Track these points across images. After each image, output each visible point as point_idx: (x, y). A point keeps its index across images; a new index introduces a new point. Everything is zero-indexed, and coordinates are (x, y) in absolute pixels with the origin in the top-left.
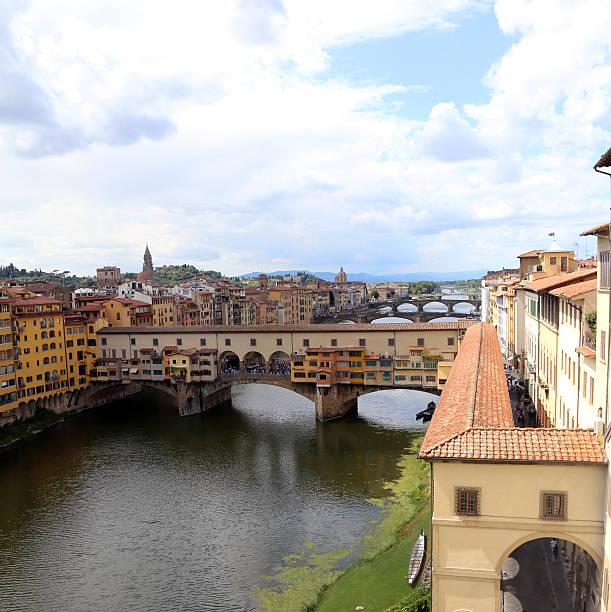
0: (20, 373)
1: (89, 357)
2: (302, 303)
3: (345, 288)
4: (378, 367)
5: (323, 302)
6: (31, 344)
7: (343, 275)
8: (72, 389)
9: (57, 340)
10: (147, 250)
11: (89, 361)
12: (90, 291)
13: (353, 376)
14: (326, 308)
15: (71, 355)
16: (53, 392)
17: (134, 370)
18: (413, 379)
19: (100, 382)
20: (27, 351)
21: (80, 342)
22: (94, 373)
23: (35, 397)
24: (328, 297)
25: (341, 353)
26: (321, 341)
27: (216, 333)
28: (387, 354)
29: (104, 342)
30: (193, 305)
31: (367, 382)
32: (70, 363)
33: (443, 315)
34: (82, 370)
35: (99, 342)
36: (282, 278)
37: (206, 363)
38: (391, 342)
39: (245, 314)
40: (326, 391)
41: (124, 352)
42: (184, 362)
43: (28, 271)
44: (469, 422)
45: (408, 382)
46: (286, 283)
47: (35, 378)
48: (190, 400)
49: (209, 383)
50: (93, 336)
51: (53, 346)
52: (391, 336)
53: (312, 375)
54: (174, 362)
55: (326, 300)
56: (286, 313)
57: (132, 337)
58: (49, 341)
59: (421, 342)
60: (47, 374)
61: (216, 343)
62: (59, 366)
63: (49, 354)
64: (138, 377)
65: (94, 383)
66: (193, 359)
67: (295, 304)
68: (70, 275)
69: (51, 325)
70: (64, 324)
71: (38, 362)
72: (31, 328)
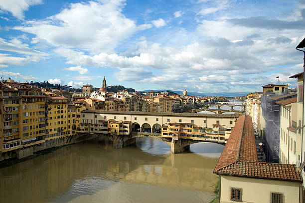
0: (47, 127)
1: (77, 122)
2: (168, 103)
4: (199, 132)
5: (177, 104)
6: (53, 115)
7: (186, 92)
8: (69, 135)
9: (64, 114)
10: (105, 79)
11: (77, 124)
13: (188, 135)
15: (69, 121)
16: (60, 136)
19: (81, 133)
20: (51, 118)
21: (74, 116)
22: (78, 129)
23: (53, 138)
24: (179, 101)
25: (184, 125)
26: (175, 120)
27: (131, 114)
28: (203, 127)
29: (84, 116)
30: (122, 103)
31: (194, 138)
32: (69, 124)
33: (228, 111)
34: (74, 127)
35: (81, 116)
36: (160, 92)
37: (126, 127)
38: (205, 122)
39: (144, 107)
40: (176, 142)
41: (92, 121)
42: (117, 126)
44: (237, 158)
46: (162, 95)
47: (53, 130)
49: (126, 135)
50: (79, 113)
51: (62, 117)
52: (205, 119)
53: (170, 134)
54: (113, 126)
56: (161, 108)
57: (96, 114)
58: (60, 114)
59: (218, 122)
60: (59, 128)
61: (131, 119)
62: (64, 125)
63: (60, 120)
64: (96, 132)
65: (78, 133)
66: (121, 125)
67: (165, 104)
68: (72, 87)
69: (62, 108)
70: (67, 108)
71: (55, 123)
72: (53, 109)
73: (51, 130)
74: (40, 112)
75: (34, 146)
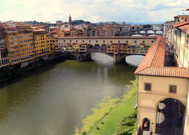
0: (35, 49)
2: (112, 30)
3: (125, 26)
4: (131, 49)
5: (118, 30)
6: (38, 41)
7: (124, 23)
8: (49, 54)
9: (45, 40)
10: (70, 16)
11: (53, 46)
12: (54, 27)
13: (124, 51)
14: (119, 32)
15: (48, 44)
16: (44, 54)
17: (65, 49)
18: (141, 52)
19: (56, 52)
20: (37, 44)
21: (51, 41)
22: (54, 49)
23: (39, 56)
24: (120, 29)
25: (121, 44)
26: (115, 41)
27: (87, 39)
28: (134, 45)
29: (57, 41)
30: (81, 31)
31: (128, 53)
32: (48, 47)
33: (152, 34)
34: (51, 48)
35: (56, 41)
36: (107, 23)
37: (84, 47)
38: (135, 42)
39: (96, 34)
40: (116, 55)
41: (62, 44)
43: (39, 22)
44: (150, 64)
45: (140, 53)
46: (108, 25)
47: (39, 51)
48: (80, 57)
49: (84, 52)
50: (54, 40)
51: (44, 42)
52: (135, 40)
53: (112, 51)
54: (75, 47)
55: (119, 30)
56: (107, 33)
57: (64, 40)
58: (43, 41)
59: (144, 42)
60: (42, 49)
61: (87, 42)
62: (45, 47)
63: (43, 44)
64: (65, 51)
65: (54, 52)
66: (80, 46)
67: (110, 31)
68: (50, 23)
69: (43, 37)
70: (47, 36)
71: (40, 46)
72: (38, 37)
74: (30, 40)
75: (29, 61)
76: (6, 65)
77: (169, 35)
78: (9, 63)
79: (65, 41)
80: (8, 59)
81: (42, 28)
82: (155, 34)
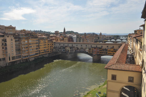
0: (39, 49)
1: (52, 47)
3: (101, 36)
4: (105, 51)
6: (42, 44)
7: (101, 34)
8: (49, 53)
9: (46, 44)
10: (64, 28)
12: (53, 35)
13: (101, 53)
14: (97, 40)
15: (49, 47)
16: (45, 53)
19: (54, 52)
20: (41, 46)
21: (50, 44)
22: (53, 50)
23: (42, 54)
28: (107, 49)
29: (55, 44)
32: (49, 48)
34: (51, 49)
37: (73, 49)
38: (108, 47)
39: (81, 40)
40: (95, 55)
41: (58, 46)
42: (69, 49)
49: (73, 53)
50: (53, 43)
51: (46, 45)
52: (107, 45)
53: (92, 52)
54: (67, 49)
55: (97, 38)
56: (89, 40)
58: (45, 44)
60: (44, 50)
61: (75, 45)
62: (47, 48)
63: (45, 46)
64: (60, 51)
65: (52, 52)
66: (71, 48)
67: (91, 39)
68: (51, 32)
69: (45, 41)
70: (48, 41)
71: (43, 48)
72: (42, 41)
73: (41, 51)
74: (36, 43)
75: (35, 57)
76: (19, 59)
77: (131, 42)
78: (21, 58)
79: (60, 45)
80: (21, 55)
81: (45, 35)
82: (121, 42)
